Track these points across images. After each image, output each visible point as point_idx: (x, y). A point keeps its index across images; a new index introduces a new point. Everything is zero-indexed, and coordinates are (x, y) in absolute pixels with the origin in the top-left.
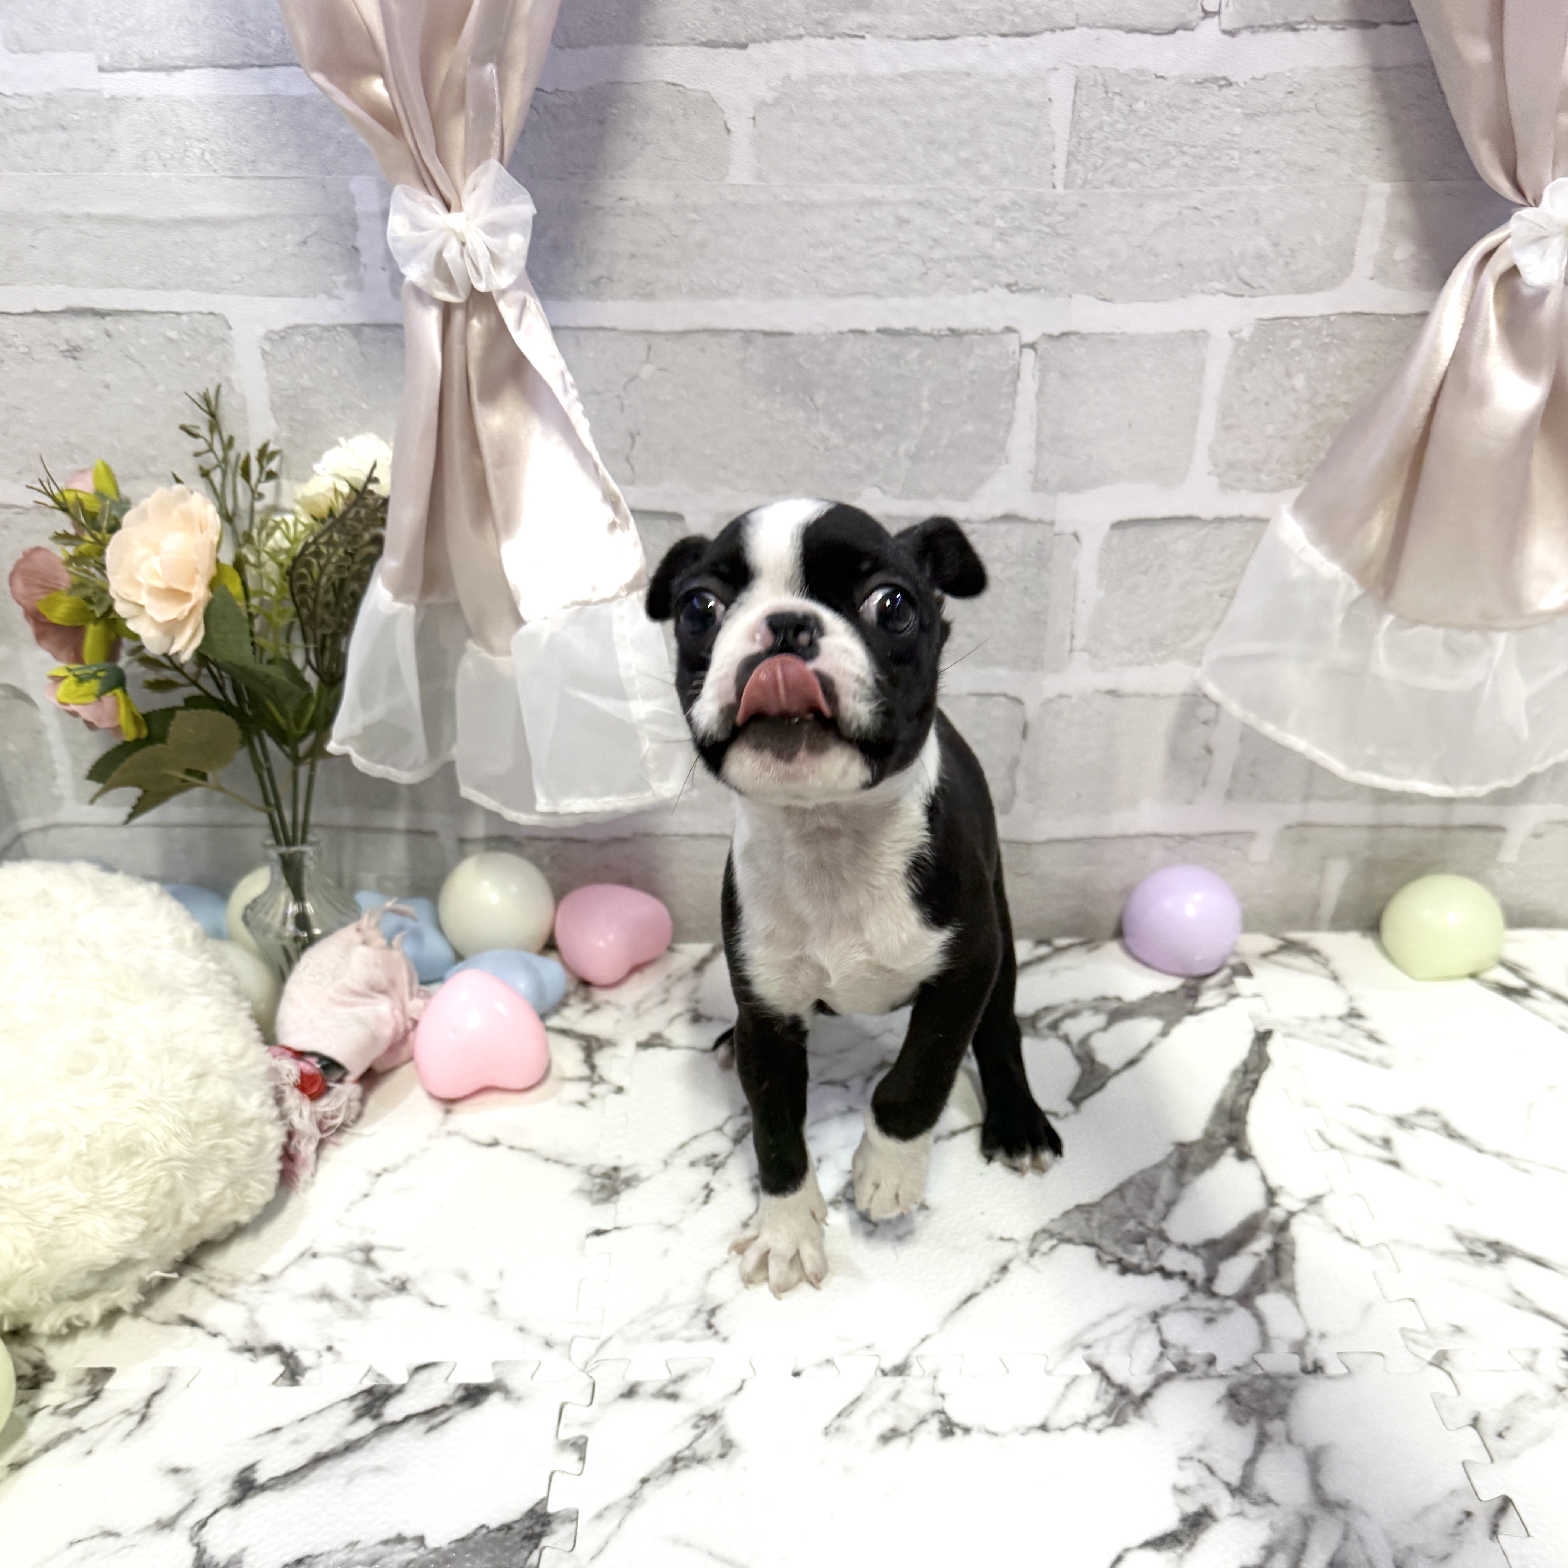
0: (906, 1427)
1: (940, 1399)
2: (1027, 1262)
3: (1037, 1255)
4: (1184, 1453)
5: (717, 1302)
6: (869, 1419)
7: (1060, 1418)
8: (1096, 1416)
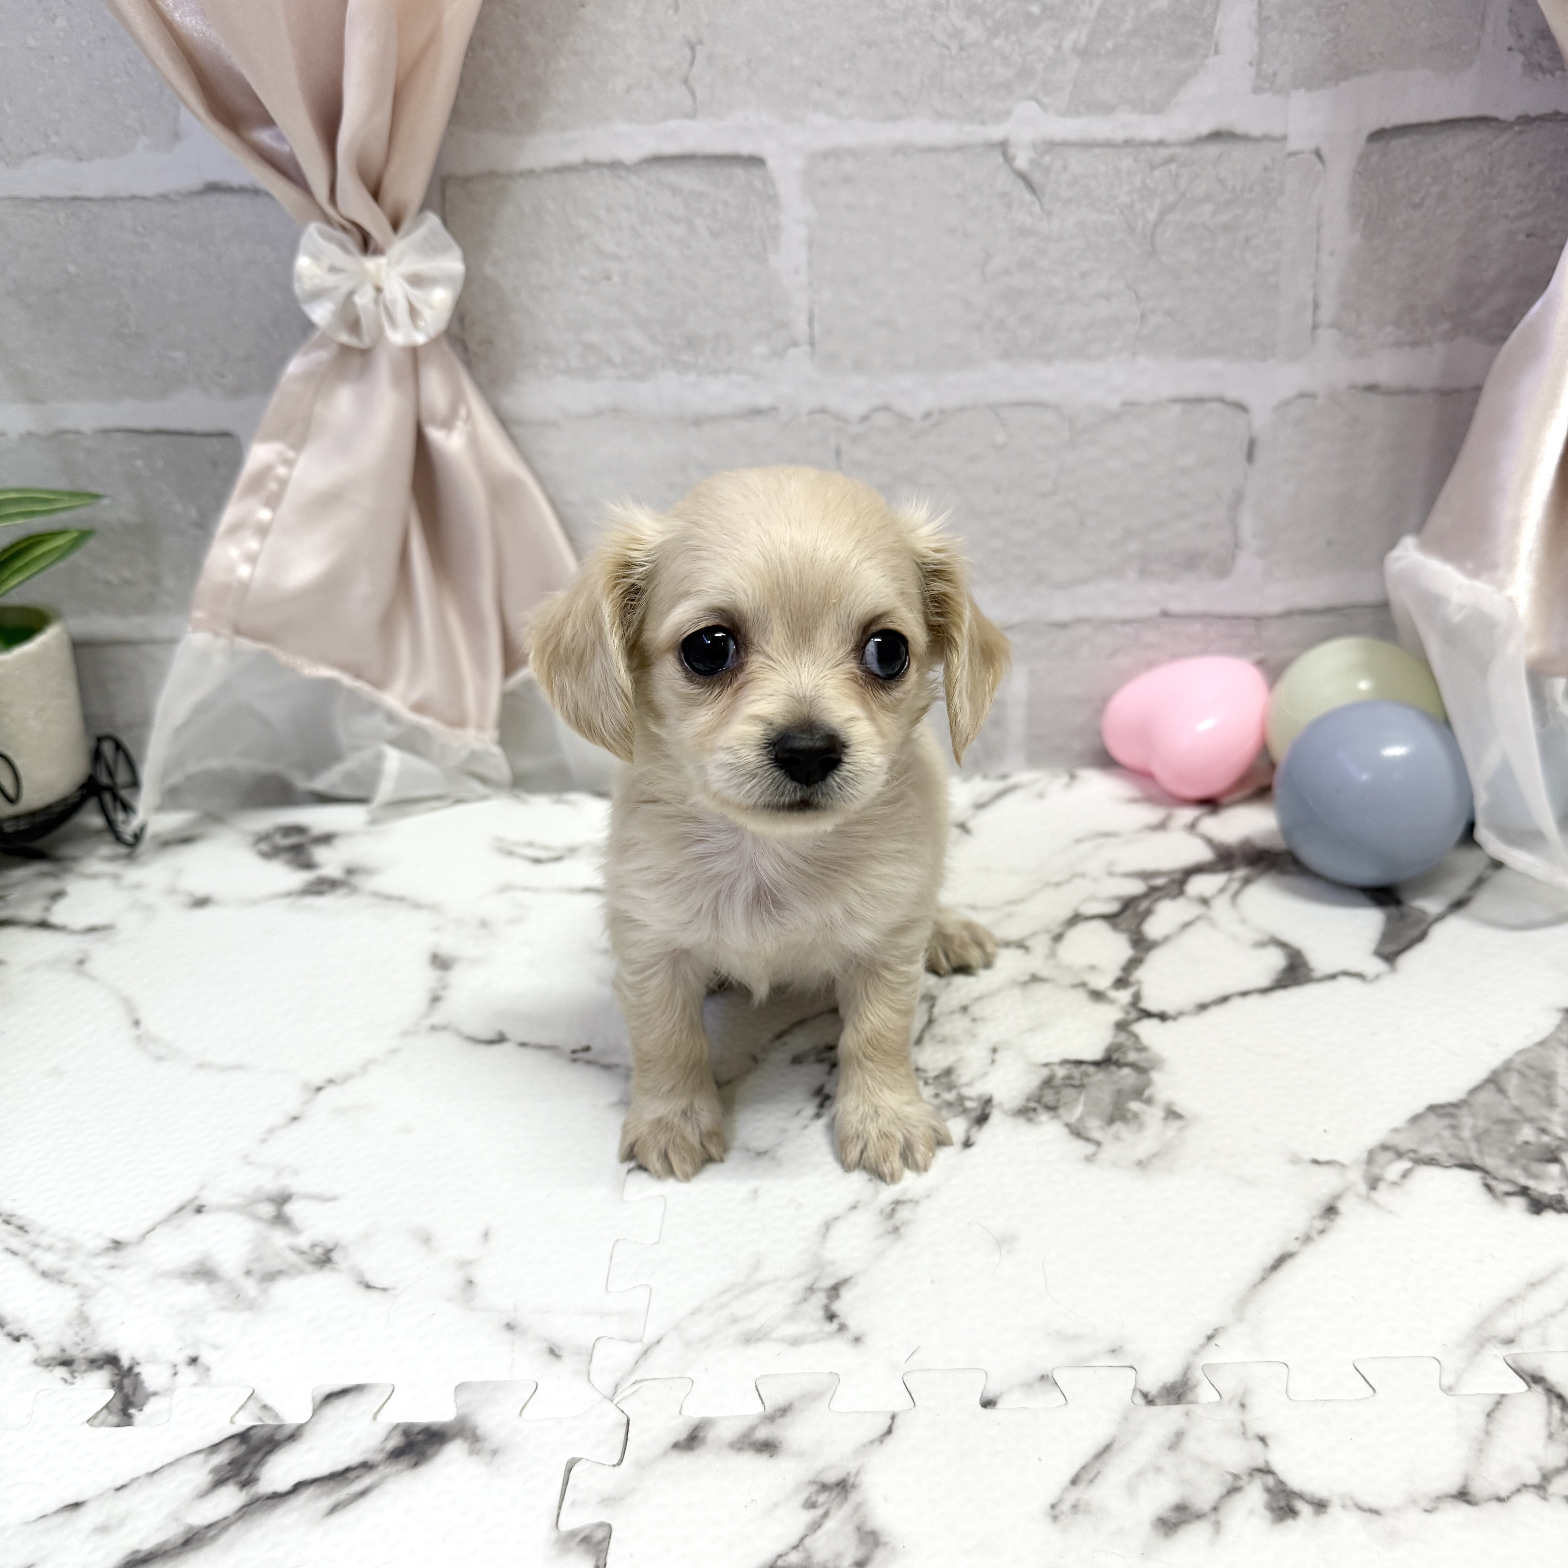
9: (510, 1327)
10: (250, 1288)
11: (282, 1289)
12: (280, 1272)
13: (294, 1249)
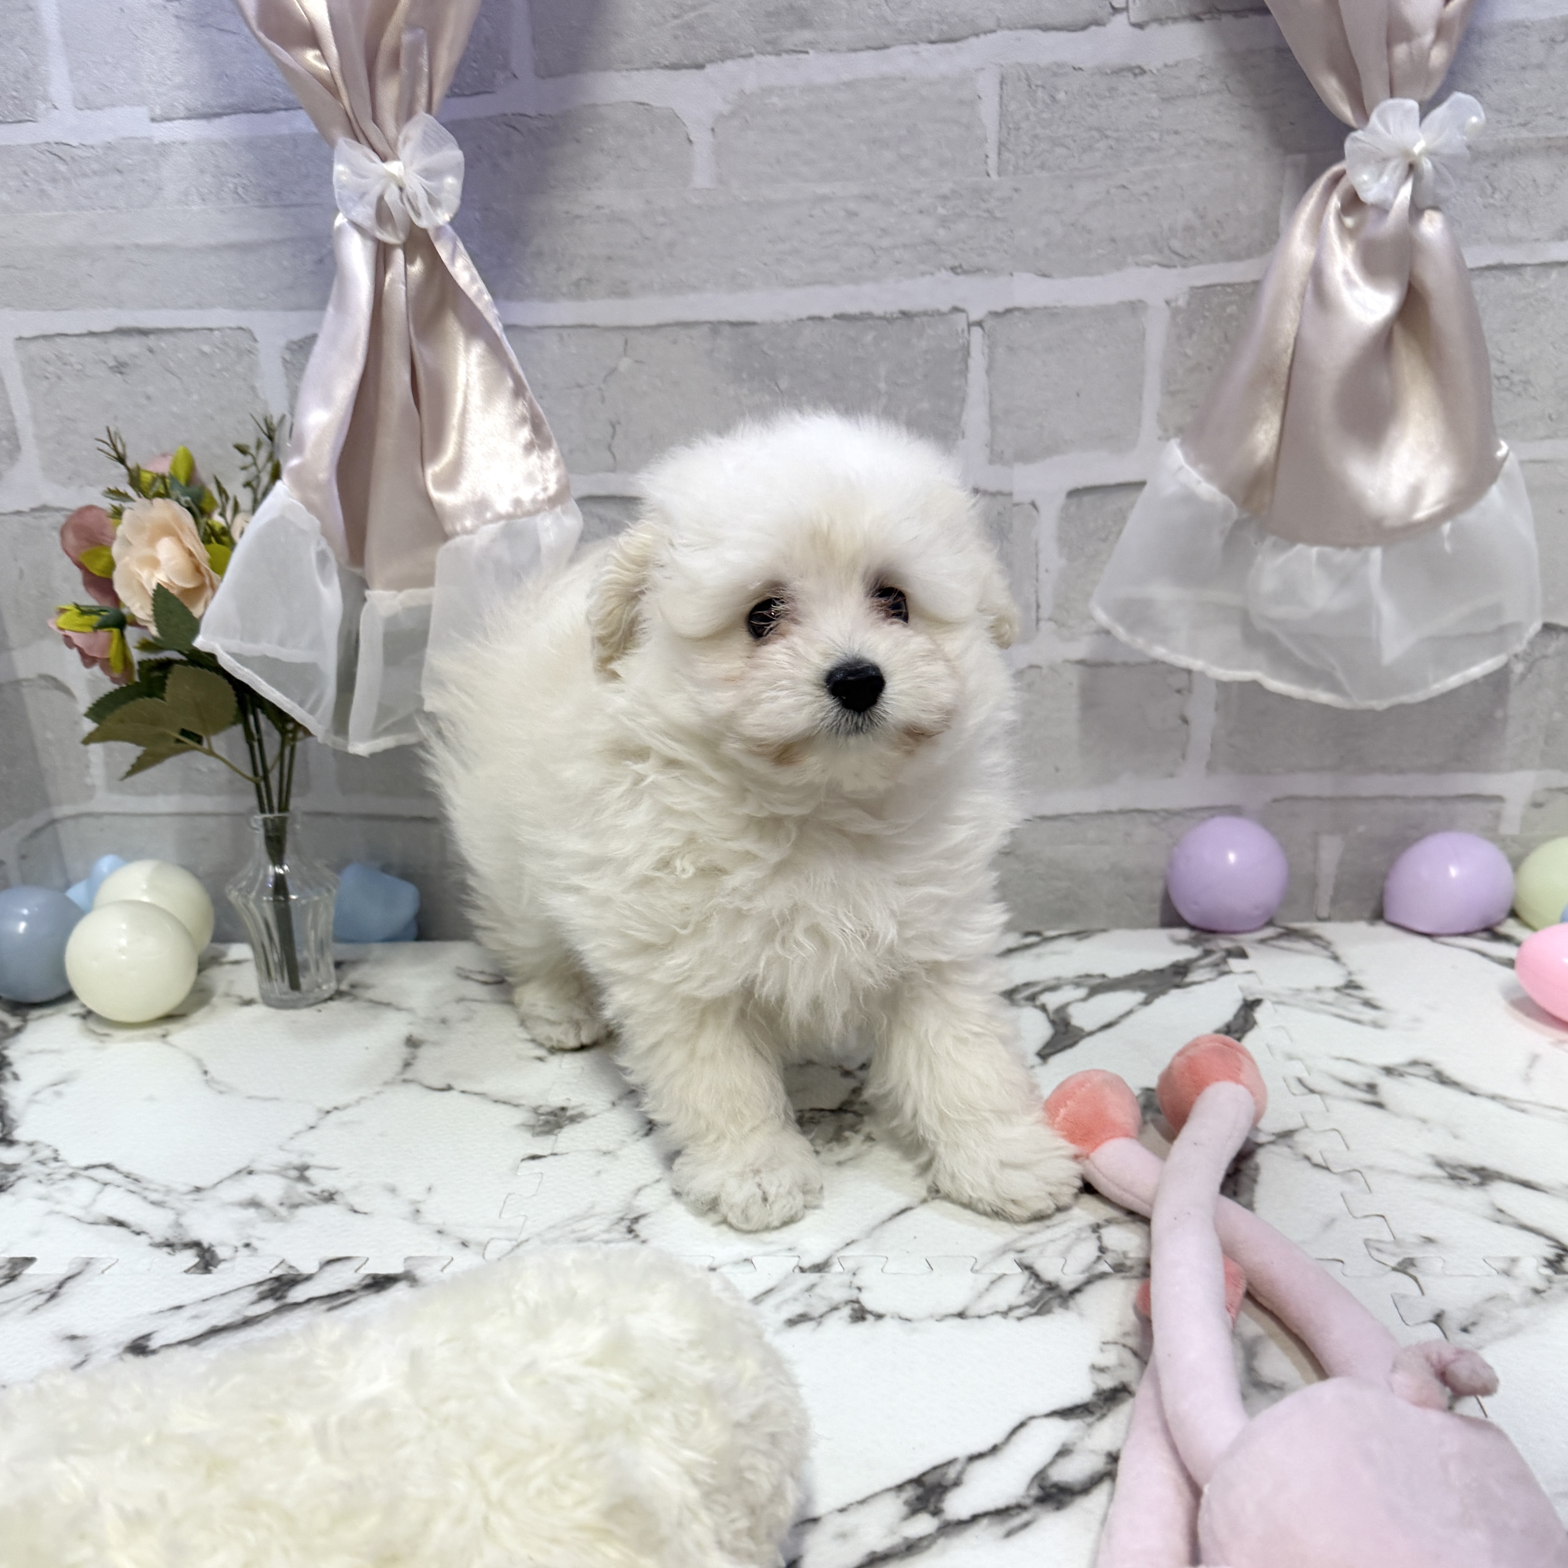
0: (816, 1313)
1: (856, 1291)
4: (1109, 1338)
5: (643, 1212)
6: (778, 1308)
7: (982, 1307)
8: (1019, 1307)
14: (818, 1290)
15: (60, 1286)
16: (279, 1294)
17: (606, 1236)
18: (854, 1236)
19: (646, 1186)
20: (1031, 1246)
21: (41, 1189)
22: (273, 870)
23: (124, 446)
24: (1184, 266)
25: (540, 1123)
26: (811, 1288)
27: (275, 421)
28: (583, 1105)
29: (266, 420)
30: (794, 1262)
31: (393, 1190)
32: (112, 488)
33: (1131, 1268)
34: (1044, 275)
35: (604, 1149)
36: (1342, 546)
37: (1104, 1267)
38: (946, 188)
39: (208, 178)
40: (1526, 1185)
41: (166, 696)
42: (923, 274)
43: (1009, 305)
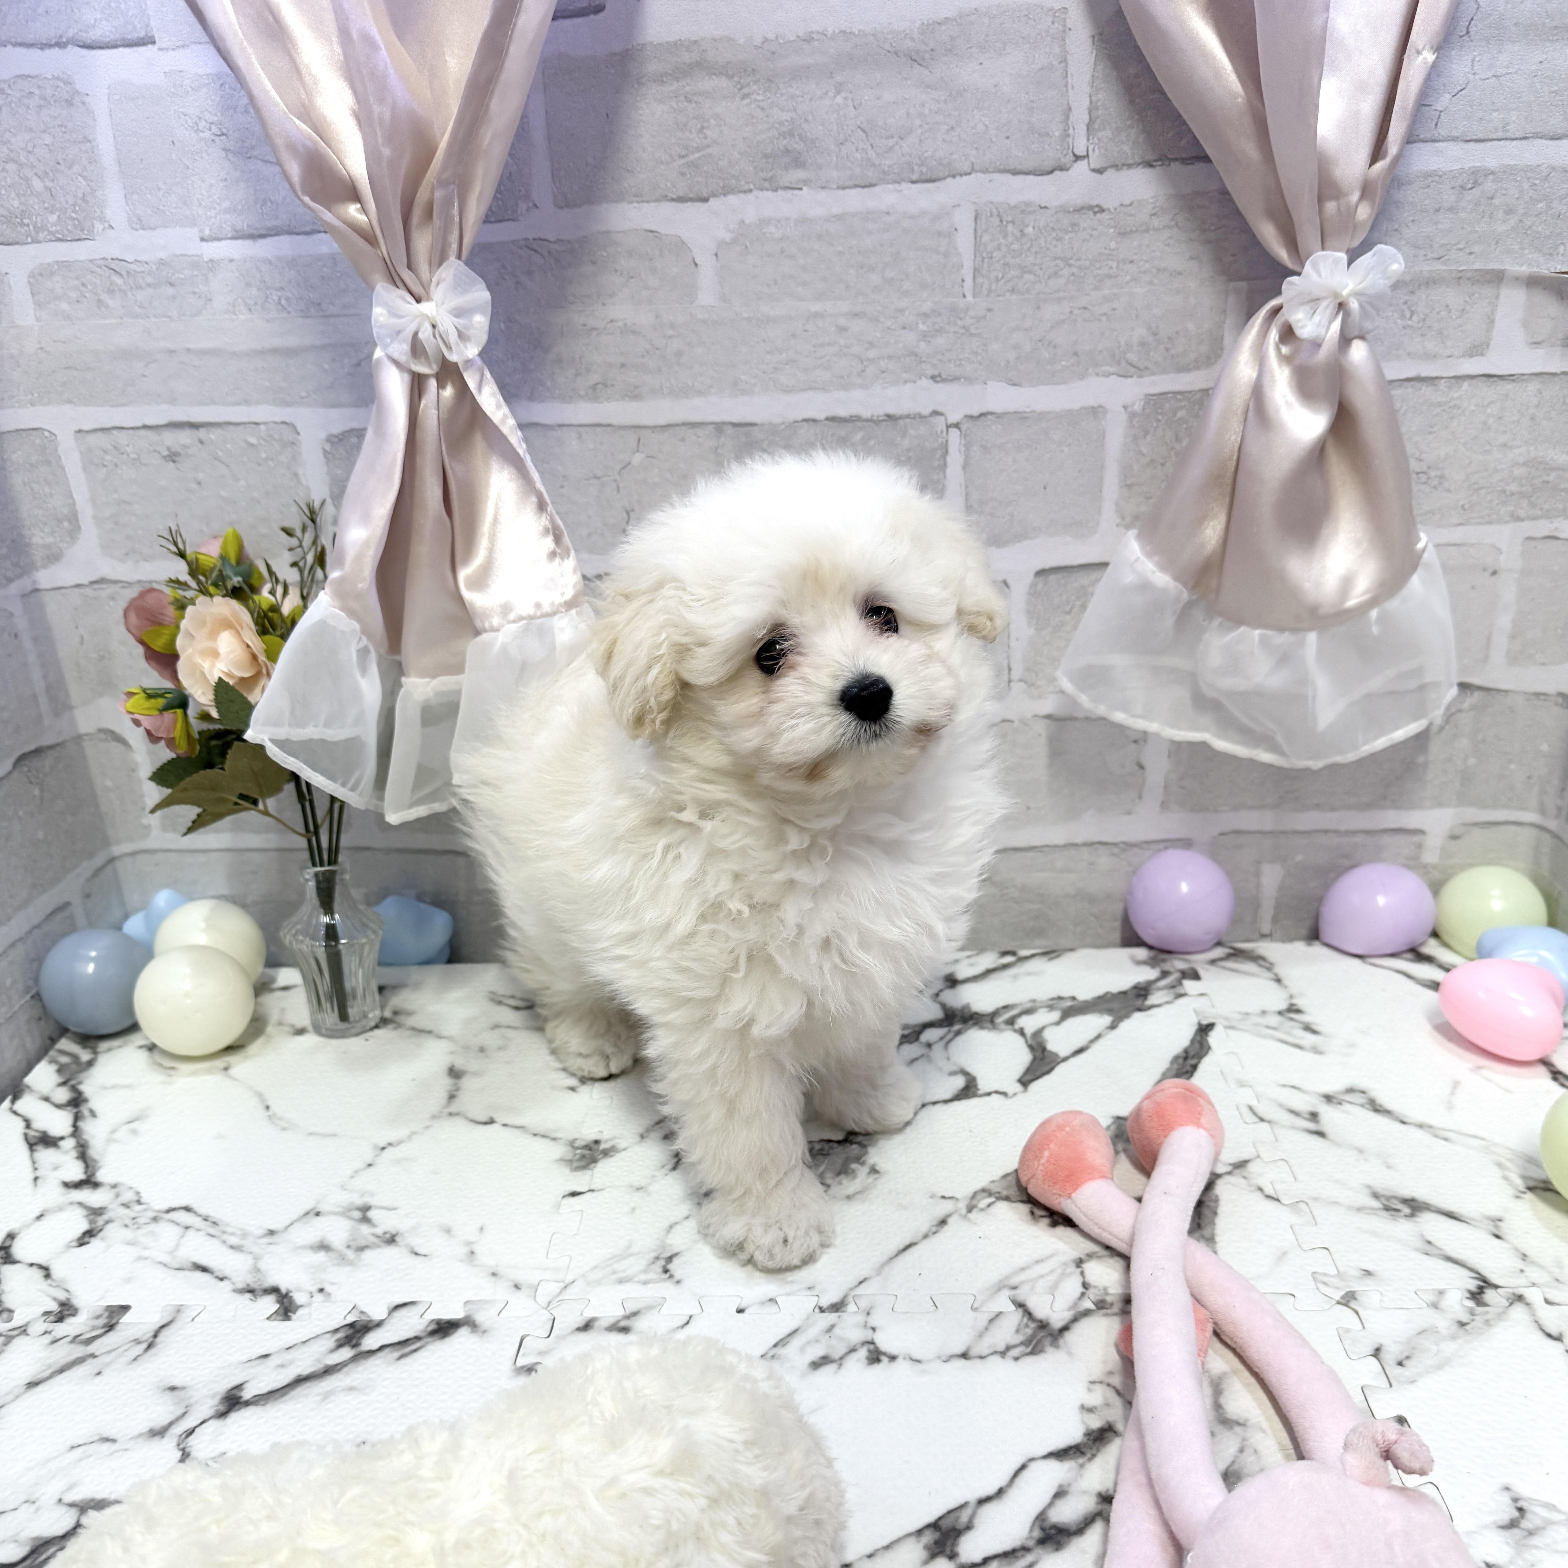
0: (836, 1355)
1: (871, 1332)
2: (965, 1216)
3: (975, 1211)
4: (1095, 1377)
5: (675, 1251)
6: (802, 1350)
7: (981, 1348)
8: (1015, 1346)
9: (494, 1274)
10: (350, 1254)
11: (367, 1255)
12: (367, 1247)
13: (373, 1235)
14: (837, 1331)
15: (155, 1336)
16: (354, 1342)
17: (644, 1277)
18: (864, 1274)
19: (676, 1223)
20: (1023, 1282)
21: (128, 1234)
22: (326, 919)
23: (184, 543)
24: (1141, 377)
25: (577, 1157)
26: (830, 1329)
27: (317, 505)
28: (614, 1138)
29: (308, 505)
30: (813, 1301)
31: (448, 1231)
32: (173, 578)
33: (1112, 1304)
34: (1015, 385)
35: (636, 1184)
36: (1282, 629)
37: (1088, 1304)
38: (927, 307)
39: (254, 291)
40: (1450, 1215)
41: (226, 767)
42: (906, 382)
43: (984, 410)
